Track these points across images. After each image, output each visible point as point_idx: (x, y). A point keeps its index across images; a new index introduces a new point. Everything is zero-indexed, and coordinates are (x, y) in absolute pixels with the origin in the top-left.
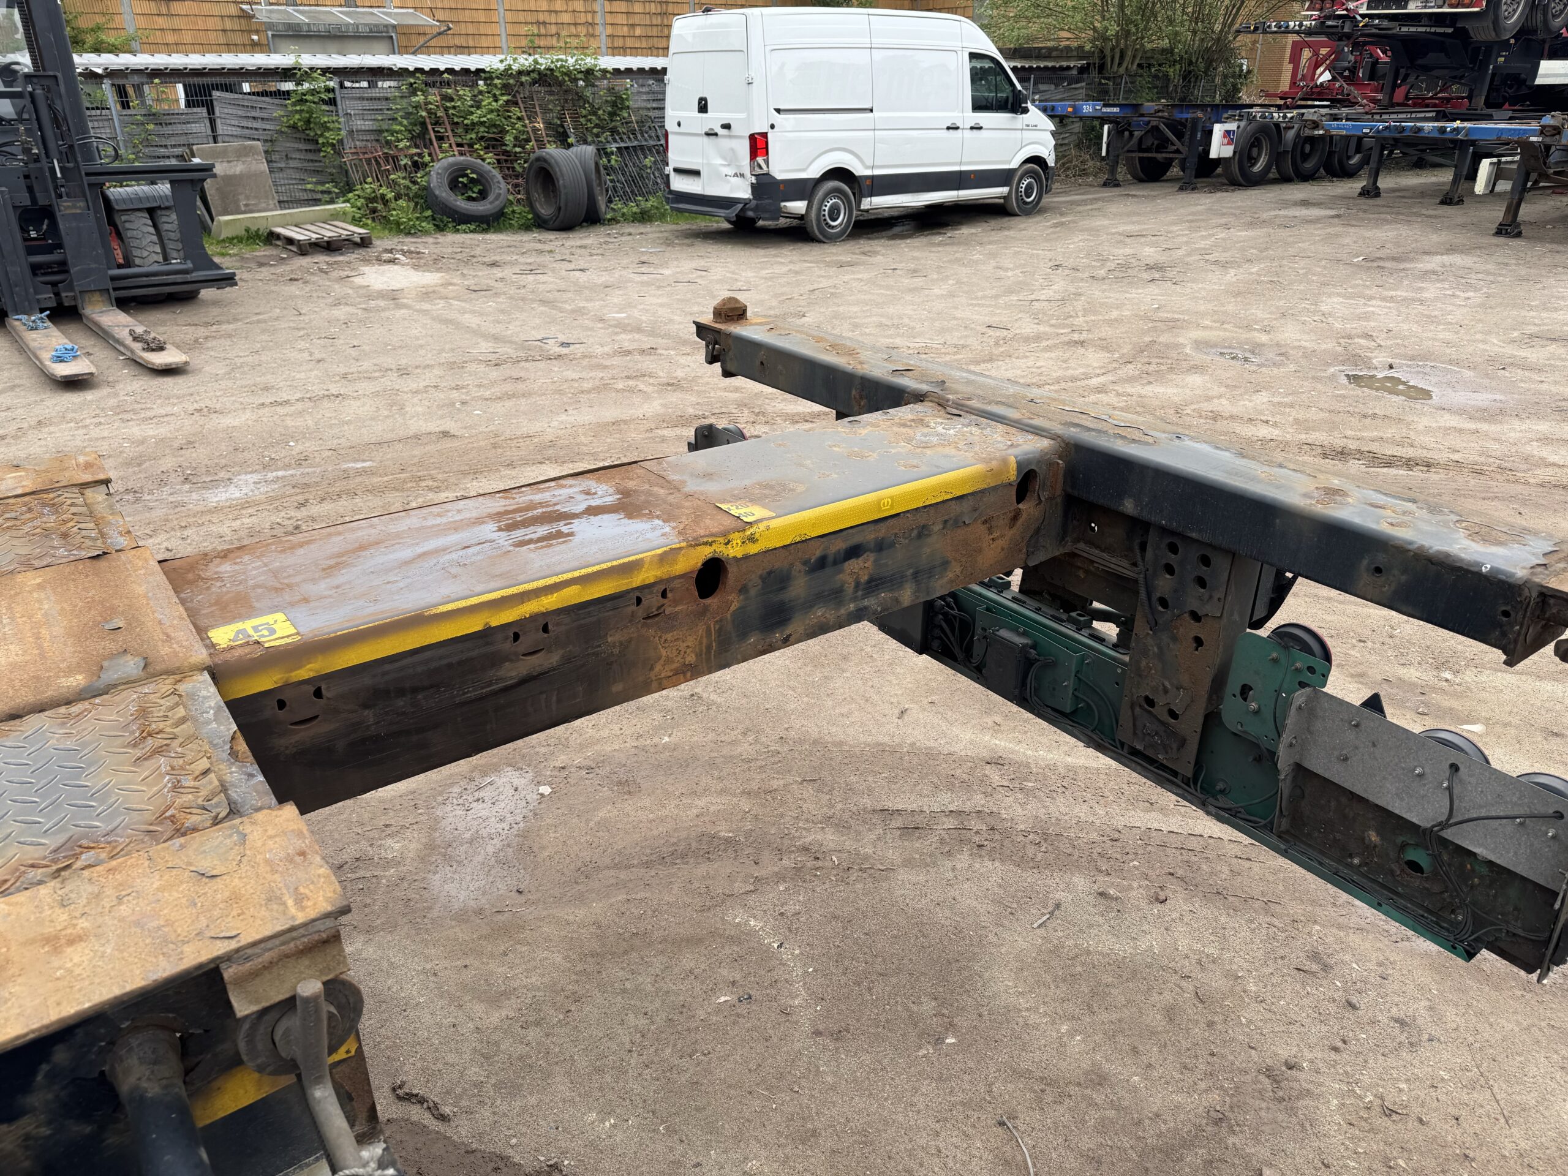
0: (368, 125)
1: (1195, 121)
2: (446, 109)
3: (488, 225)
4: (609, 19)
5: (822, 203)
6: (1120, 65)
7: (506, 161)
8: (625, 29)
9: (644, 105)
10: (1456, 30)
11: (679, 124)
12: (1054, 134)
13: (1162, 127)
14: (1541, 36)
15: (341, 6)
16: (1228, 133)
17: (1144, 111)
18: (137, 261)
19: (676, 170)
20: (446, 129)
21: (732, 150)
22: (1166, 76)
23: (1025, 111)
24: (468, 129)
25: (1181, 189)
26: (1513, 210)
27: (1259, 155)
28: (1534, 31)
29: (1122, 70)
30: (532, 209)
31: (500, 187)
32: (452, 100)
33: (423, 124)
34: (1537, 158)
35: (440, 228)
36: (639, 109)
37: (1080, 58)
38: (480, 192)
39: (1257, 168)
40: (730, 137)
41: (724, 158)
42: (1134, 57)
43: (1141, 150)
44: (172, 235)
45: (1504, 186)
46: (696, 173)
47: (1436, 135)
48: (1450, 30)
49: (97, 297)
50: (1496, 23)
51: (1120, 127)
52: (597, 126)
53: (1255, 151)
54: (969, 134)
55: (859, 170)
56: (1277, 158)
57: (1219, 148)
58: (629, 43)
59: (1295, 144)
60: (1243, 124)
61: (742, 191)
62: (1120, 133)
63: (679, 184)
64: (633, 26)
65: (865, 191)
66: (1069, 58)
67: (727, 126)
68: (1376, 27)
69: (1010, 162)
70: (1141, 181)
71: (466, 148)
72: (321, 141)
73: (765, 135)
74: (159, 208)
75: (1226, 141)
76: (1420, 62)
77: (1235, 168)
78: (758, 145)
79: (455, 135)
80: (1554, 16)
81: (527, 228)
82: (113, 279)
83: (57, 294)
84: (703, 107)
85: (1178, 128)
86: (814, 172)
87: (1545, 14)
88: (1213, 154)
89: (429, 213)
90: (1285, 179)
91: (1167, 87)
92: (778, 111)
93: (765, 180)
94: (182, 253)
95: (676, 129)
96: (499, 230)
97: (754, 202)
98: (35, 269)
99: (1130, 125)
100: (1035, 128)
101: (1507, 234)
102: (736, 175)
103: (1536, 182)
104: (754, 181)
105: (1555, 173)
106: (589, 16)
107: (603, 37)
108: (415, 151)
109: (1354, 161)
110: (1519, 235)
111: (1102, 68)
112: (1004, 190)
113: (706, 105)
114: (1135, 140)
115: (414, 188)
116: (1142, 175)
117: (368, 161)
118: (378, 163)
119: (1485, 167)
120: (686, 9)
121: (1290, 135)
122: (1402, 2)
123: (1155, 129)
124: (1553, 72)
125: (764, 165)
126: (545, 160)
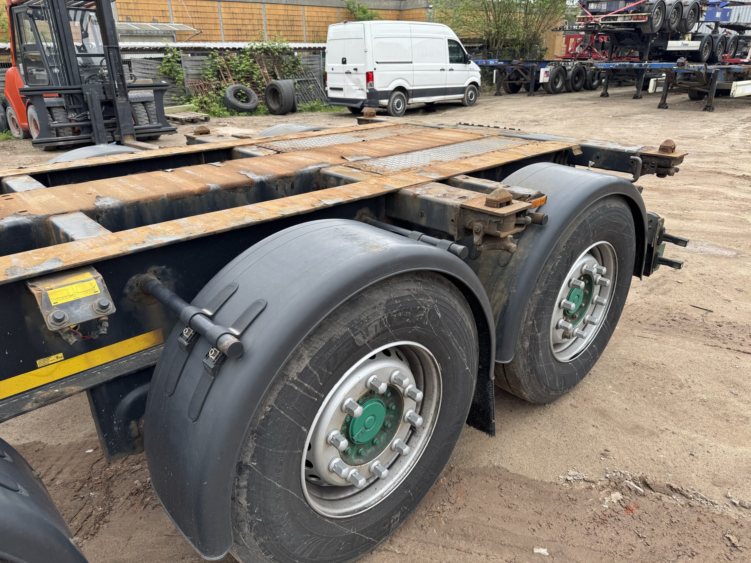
0: (194, 72)
1: (533, 67)
2: (227, 65)
3: (251, 113)
5: (394, 101)
6: (496, 45)
7: (254, 86)
9: (306, 63)
10: (636, 29)
11: (333, 69)
12: (480, 72)
13: (519, 70)
14: (668, 31)
15: (151, 22)
16: (546, 72)
17: (513, 63)
18: (140, 123)
19: (332, 89)
20: (228, 73)
21: (358, 79)
22: (514, 51)
23: (470, 63)
24: (237, 73)
25: (528, 95)
26: (664, 98)
27: (558, 81)
28: (665, 30)
29: (496, 48)
30: (268, 106)
31: (255, 96)
32: (229, 61)
33: (218, 71)
34: (672, 77)
35: (232, 114)
36: (304, 64)
37: (480, 43)
38: (246, 99)
39: (558, 86)
40: (357, 74)
41: (354, 82)
42: (501, 42)
43: (509, 80)
44: (152, 113)
45: (660, 89)
46: (341, 89)
47: (638, 67)
48: (633, 29)
49: (129, 137)
50: (651, 26)
51: (501, 70)
52: (288, 72)
53: (557, 80)
54: (448, 72)
55: (408, 87)
56: (565, 83)
57: (543, 78)
59: (572, 77)
60: (552, 67)
61: (363, 96)
62: (501, 73)
63: (332, 94)
64: (279, 31)
65: (410, 95)
66: (474, 43)
67: (356, 69)
68: (608, 28)
69: (464, 84)
70: (509, 93)
71: (237, 81)
72: (177, 78)
73: (372, 73)
74: (147, 102)
75: (546, 75)
76: (622, 42)
77: (550, 87)
78: (370, 77)
79: (232, 76)
80: (673, 24)
81: (266, 114)
82: (136, 130)
83: (113, 136)
84: (344, 62)
85: (526, 70)
86: (391, 88)
87: (669, 23)
88: (541, 81)
89: (226, 108)
90: (569, 91)
91: (515, 55)
92: (377, 63)
93: (372, 91)
94: (156, 120)
95: (331, 71)
96: (256, 115)
97: (368, 100)
98: (106, 125)
99: (505, 70)
100: (473, 70)
101: (663, 108)
102: (359, 89)
103: (672, 87)
104: (368, 91)
105: (679, 83)
106: (260, 26)
108: (217, 82)
109: (595, 83)
110: (667, 108)
111: (488, 47)
112: (461, 96)
113: (345, 61)
114: (507, 77)
115: (219, 98)
116: (510, 91)
117: (197, 87)
118: (201, 87)
119: (652, 82)
120: (302, 23)
121: (570, 73)
122: (615, 18)
123: (516, 71)
124: (673, 45)
125: (371, 85)
126: (275, 85)
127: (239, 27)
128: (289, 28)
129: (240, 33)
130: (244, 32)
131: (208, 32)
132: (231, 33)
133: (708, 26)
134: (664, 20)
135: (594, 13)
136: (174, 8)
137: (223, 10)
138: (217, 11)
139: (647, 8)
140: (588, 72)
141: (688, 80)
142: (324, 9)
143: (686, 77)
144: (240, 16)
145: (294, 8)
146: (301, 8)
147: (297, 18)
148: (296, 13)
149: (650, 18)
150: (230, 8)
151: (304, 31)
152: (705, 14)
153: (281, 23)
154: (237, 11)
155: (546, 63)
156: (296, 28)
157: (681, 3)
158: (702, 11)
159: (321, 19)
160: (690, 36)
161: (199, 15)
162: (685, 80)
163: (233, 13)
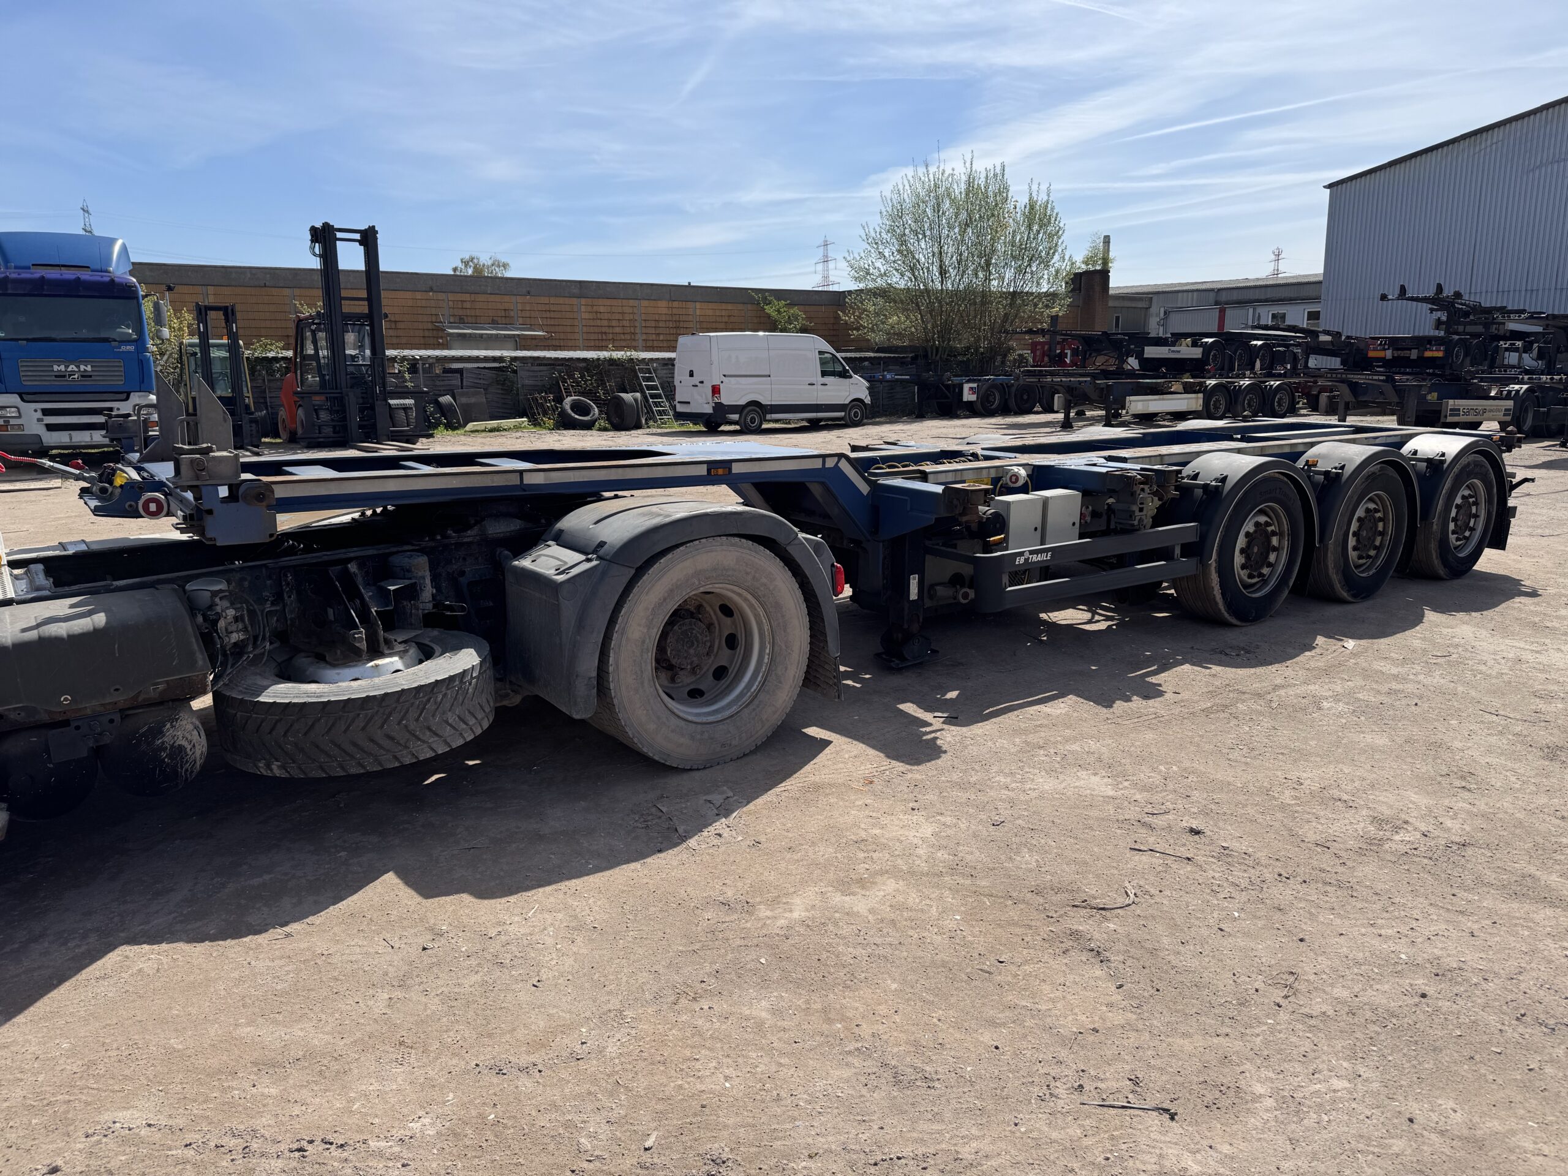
0: (530, 383)
3: (589, 427)
4: (644, 330)
5: (748, 416)
7: (596, 399)
8: (654, 336)
11: (681, 382)
13: (941, 386)
16: (972, 388)
19: (680, 402)
20: (567, 385)
21: (704, 392)
23: (850, 377)
27: (994, 400)
30: (609, 421)
31: (594, 410)
35: (566, 428)
38: (585, 412)
39: (994, 406)
46: (688, 403)
51: (923, 387)
53: (991, 398)
54: (820, 387)
55: (764, 402)
56: (1006, 401)
57: (968, 396)
58: (656, 344)
60: (984, 384)
63: (681, 408)
64: (659, 334)
65: (769, 411)
67: (702, 382)
69: (844, 400)
71: (576, 393)
72: (509, 389)
75: (972, 392)
77: (981, 406)
78: (716, 390)
79: (573, 388)
81: (606, 429)
86: (742, 402)
88: (966, 399)
92: (725, 376)
96: (593, 429)
97: (714, 413)
99: (927, 385)
100: (856, 385)
106: (632, 328)
107: (640, 341)
112: (842, 414)
117: (531, 398)
118: (536, 399)
120: (691, 325)
121: (1012, 389)
125: (719, 398)
126: (617, 398)
127: (604, 330)
129: (604, 337)
130: (611, 336)
131: (562, 336)
132: (593, 337)
136: (520, 307)
137: (583, 308)
138: (575, 310)
144: (606, 316)
145: (680, 304)
146: (691, 305)
147: (683, 318)
148: (683, 311)
150: (592, 306)
153: (661, 324)
154: (602, 309)
160: (1189, 341)
161: (552, 315)
163: (596, 312)
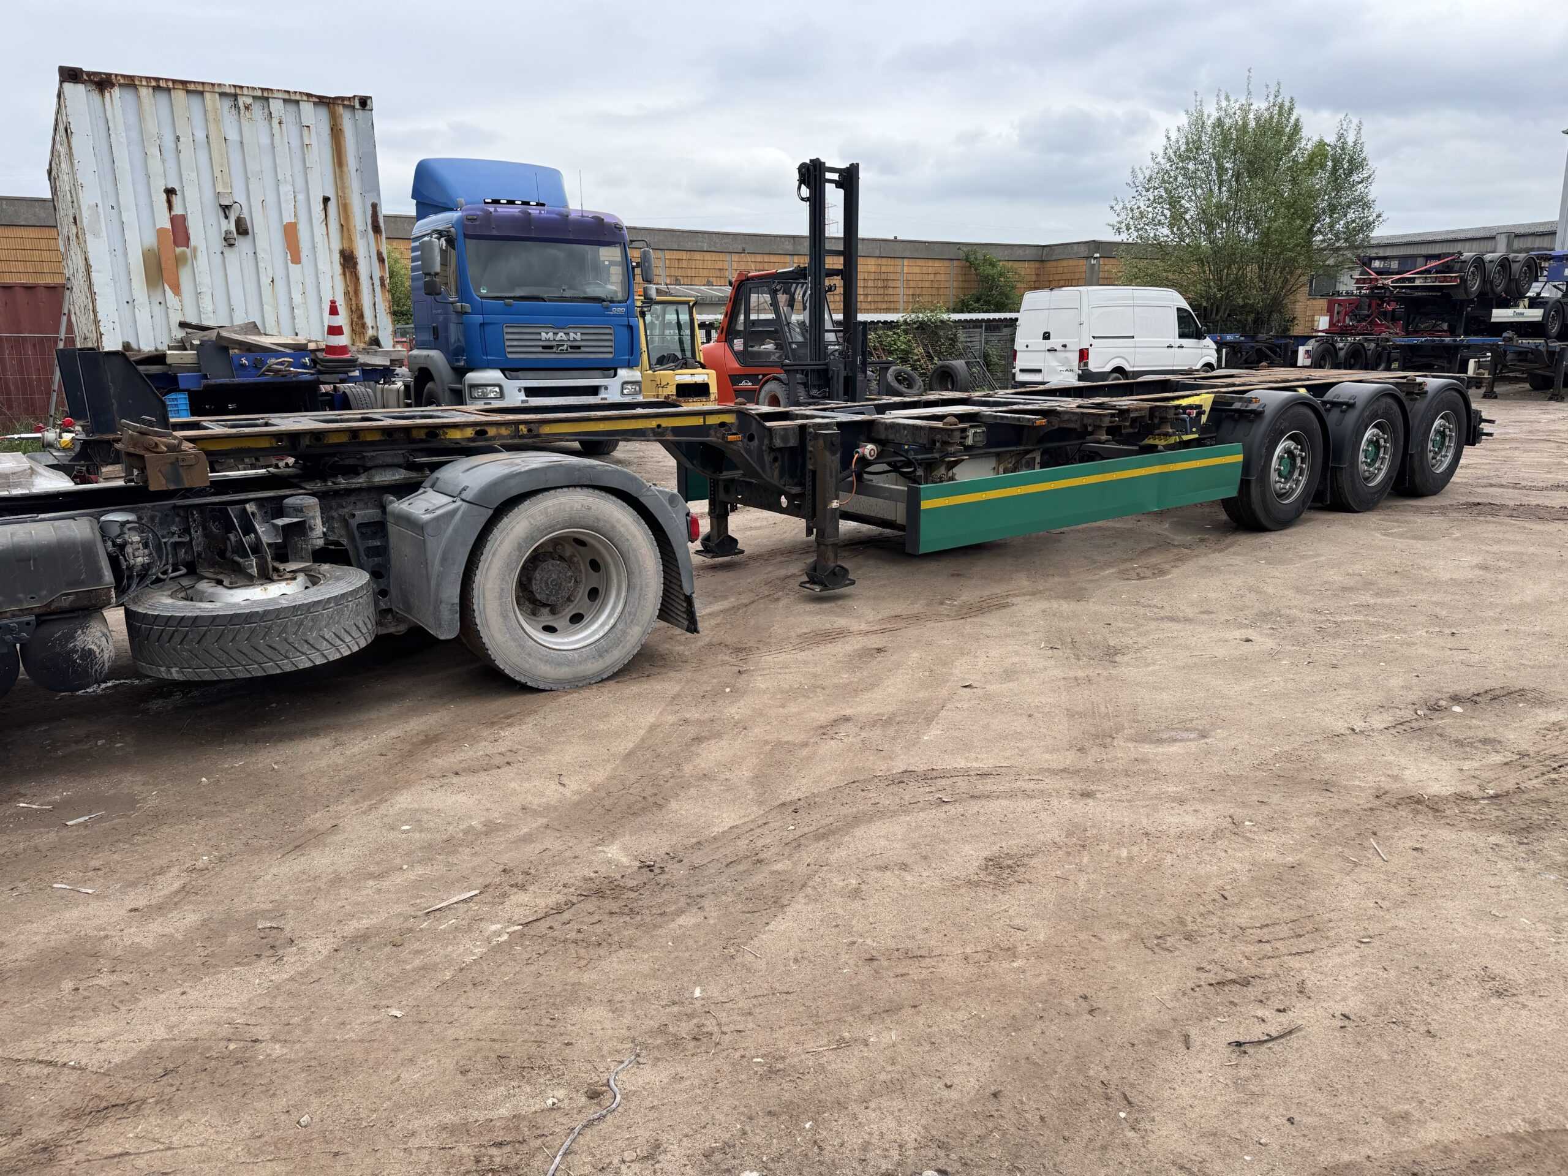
1: (1286, 345)
2: (879, 342)
9: (965, 339)
10: (1444, 294)
11: (1027, 346)
12: (1216, 350)
13: (1263, 350)
14: (1491, 296)
15: (704, 285)
17: (1257, 340)
20: (882, 352)
21: (1067, 358)
23: (1204, 338)
24: (892, 352)
26: (1491, 386)
27: (1325, 365)
28: (1487, 294)
29: (1218, 317)
32: (881, 337)
34: (1500, 357)
36: (963, 342)
38: (910, 385)
40: (1066, 351)
41: (1059, 362)
43: (1247, 363)
45: (1484, 373)
47: (1451, 343)
48: (1439, 294)
50: (1466, 290)
51: (1235, 350)
53: (1322, 363)
56: (1335, 366)
59: (1345, 359)
60: (1315, 346)
61: (1073, 380)
62: (1235, 353)
68: (1402, 292)
69: (1196, 365)
73: (1087, 349)
75: (1306, 357)
76: (1422, 311)
79: (885, 356)
80: (1497, 287)
84: (1047, 336)
86: (1108, 369)
87: (1491, 286)
88: (1299, 364)
92: (1094, 338)
93: (1086, 372)
95: (1024, 349)
101: (1490, 397)
102: (1068, 372)
103: (1501, 370)
104: (1080, 373)
105: (1511, 365)
110: (1496, 397)
113: (1049, 337)
114: (1244, 358)
119: (1472, 363)
120: (899, 284)
121: (1342, 353)
122: (1412, 280)
123: (1259, 350)
124: (1500, 315)
125: (1086, 364)
126: (948, 367)
128: (881, 291)
133: (1555, 286)
134: (1484, 281)
135: (1379, 272)
139: (1457, 266)
140: (1369, 353)
141: (1525, 360)
142: (931, 263)
143: (1521, 357)
145: (889, 262)
146: (899, 262)
147: (893, 277)
148: (891, 269)
149: (1463, 280)
151: (901, 294)
152: (1545, 273)
155: (1304, 339)
156: (890, 291)
157: (1507, 259)
158: (1542, 268)
159: (926, 277)
160: (1526, 301)
162: (1520, 361)
